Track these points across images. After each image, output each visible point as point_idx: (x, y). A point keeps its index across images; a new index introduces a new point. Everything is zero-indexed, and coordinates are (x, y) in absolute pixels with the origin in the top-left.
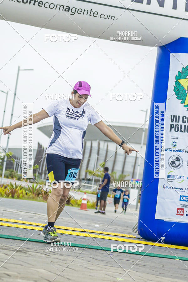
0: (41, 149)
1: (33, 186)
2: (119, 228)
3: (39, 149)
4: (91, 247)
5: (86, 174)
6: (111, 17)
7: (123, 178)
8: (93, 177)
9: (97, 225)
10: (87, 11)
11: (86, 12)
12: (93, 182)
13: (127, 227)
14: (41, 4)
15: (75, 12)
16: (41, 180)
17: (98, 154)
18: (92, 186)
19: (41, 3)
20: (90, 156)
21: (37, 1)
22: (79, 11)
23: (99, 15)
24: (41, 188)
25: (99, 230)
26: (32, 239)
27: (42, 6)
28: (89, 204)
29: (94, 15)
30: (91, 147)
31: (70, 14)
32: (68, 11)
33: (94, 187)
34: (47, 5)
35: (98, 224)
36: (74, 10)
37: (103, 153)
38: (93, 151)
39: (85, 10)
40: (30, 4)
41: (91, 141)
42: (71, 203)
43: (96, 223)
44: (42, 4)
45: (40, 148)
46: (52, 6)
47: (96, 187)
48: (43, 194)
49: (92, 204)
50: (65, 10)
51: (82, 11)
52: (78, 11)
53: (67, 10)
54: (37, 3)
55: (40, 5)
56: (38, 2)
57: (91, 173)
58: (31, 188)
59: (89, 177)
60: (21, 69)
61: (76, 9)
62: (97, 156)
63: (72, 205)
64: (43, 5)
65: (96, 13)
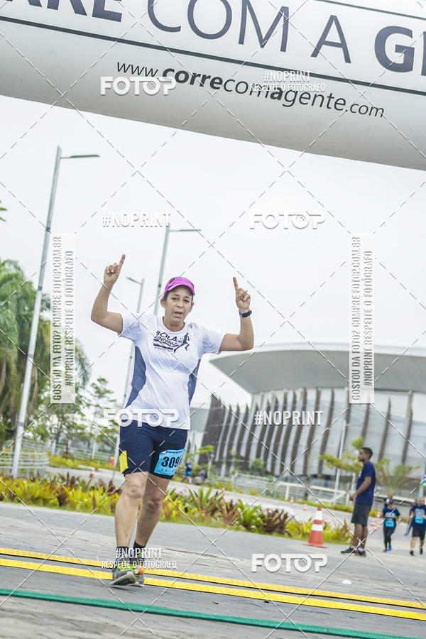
0: (218, 408)
1: (202, 493)
2: (398, 589)
3: (215, 408)
4: (335, 632)
5: (321, 463)
6: (374, 110)
7: (404, 473)
8: (336, 471)
9: (347, 582)
10: (321, 98)
11: (319, 99)
12: (337, 483)
13: (416, 584)
14: (217, 83)
15: (294, 100)
16: (220, 478)
17: (348, 419)
18: (336, 490)
19: (217, 81)
20: (329, 424)
21: (209, 77)
22: (303, 97)
23: (347, 107)
24: (218, 498)
25: (352, 592)
26: (201, 614)
27: (219, 88)
28: (328, 532)
29: (338, 106)
30: (332, 403)
31: (283, 105)
32: (279, 98)
33: (338, 494)
34: (231, 86)
35: (350, 578)
36: (291, 96)
37: (358, 415)
38: (335, 412)
39: (316, 96)
40: (192, 83)
41: (332, 389)
42: (287, 530)
43: (345, 577)
44: (221, 83)
45: (217, 406)
46: (242, 88)
47: (343, 493)
48: (223, 510)
49: (335, 532)
50: (272, 97)
51: (309, 98)
52: (301, 97)
53: (276, 96)
54: (208, 81)
55: (215, 85)
56: (212, 78)
57: (331, 461)
58: (197, 496)
59: (328, 470)
60: (171, 228)
61: (296, 93)
62: (345, 422)
63: (290, 535)
64: (222, 87)
65: (342, 102)
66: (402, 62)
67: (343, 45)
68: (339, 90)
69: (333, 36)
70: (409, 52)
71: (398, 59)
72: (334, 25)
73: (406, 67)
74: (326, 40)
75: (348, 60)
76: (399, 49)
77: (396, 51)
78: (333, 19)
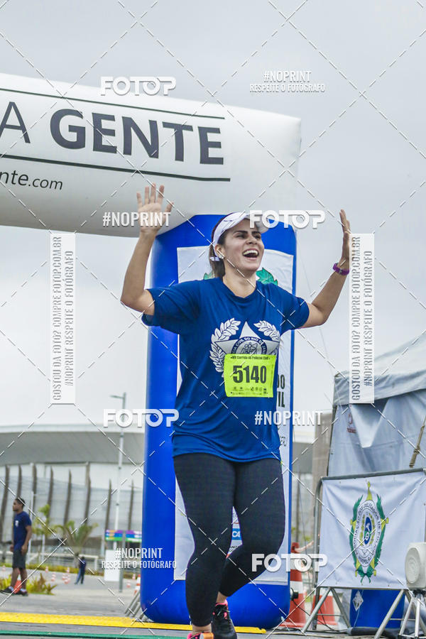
6: (54, 184)
10: (6, 175)
11: (4, 176)
23: (30, 182)
29: (21, 182)
39: (1, 174)
65: (24, 178)
66: (75, 140)
67: (22, 127)
68: (22, 167)
69: (13, 120)
70: (81, 131)
71: (72, 137)
72: (13, 110)
73: (80, 144)
74: (8, 123)
75: (27, 140)
76: (72, 129)
77: (70, 131)
78: (12, 105)
